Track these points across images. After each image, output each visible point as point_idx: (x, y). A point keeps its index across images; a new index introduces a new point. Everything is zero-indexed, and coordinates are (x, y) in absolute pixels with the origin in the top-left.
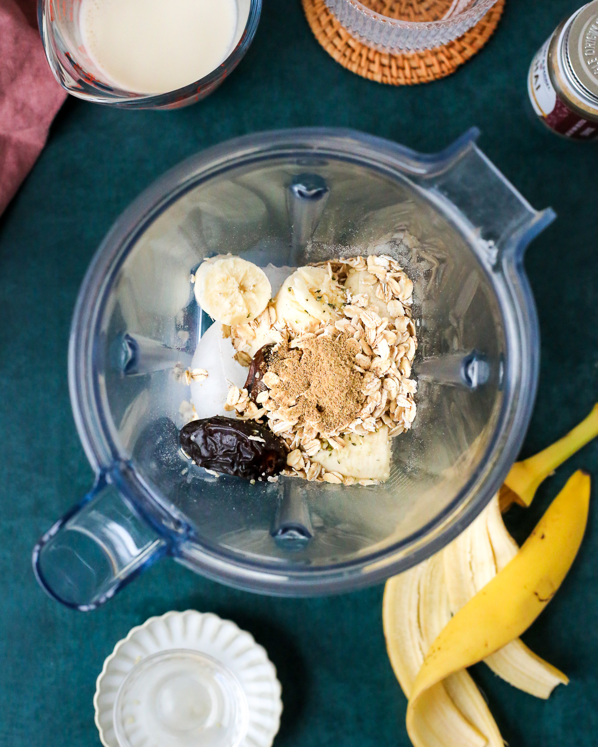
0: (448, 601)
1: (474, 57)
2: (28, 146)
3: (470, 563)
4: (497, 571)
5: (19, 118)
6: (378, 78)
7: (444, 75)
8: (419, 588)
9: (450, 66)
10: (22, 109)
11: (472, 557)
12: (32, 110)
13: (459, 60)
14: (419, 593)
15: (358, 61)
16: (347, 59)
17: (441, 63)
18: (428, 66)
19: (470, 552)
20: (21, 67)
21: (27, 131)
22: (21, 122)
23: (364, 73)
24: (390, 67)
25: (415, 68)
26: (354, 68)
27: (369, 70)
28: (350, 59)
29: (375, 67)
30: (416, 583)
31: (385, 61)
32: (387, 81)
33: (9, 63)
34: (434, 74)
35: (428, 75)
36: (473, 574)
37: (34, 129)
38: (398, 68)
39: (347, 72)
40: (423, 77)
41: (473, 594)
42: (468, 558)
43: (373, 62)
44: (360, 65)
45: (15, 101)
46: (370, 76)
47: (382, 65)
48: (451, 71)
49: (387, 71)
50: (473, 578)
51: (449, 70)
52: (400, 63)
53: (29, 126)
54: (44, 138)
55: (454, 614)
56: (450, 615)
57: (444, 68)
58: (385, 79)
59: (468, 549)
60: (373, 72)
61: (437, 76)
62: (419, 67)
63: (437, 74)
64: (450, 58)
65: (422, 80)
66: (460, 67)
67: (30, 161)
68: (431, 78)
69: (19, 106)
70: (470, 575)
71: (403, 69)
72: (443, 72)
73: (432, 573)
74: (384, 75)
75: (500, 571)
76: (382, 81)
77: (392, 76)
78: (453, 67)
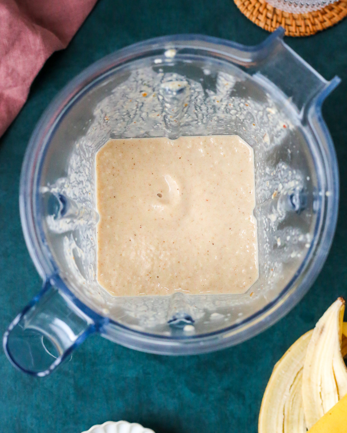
0: (304, 420)
1: (329, 28)
2: (15, 101)
3: (320, 393)
4: (339, 399)
5: (9, 79)
6: (262, 25)
7: (307, 34)
8: (284, 411)
9: (312, 30)
10: (12, 73)
11: (321, 389)
12: (18, 74)
13: (319, 27)
14: (284, 414)
15: (251, 10)
16: (245, 7)
17: (306, 26)
18: (298, 26)
19: (320, 386)
20: (13, 44)
21: (15, 89)
22: (10, 82)
23: (253, 19)
24: (272, 20)
25: (288, 25)
26: (247, 15)
27: (257, 18)
28: (247, 8)
29: (262, 18)
30: (282, 407)
31: (270, 15)
32: (267, 29)
33: (5, 41)
34: (300, 32)
35: (296, 32)
36: (322, 401)
37: (19, 87)
38: (277, 22)
39: (243, 16)
40: (292, 32)
41: (322, 415)
42: (319, 390)
43: (262, 14)
44: (252, 14)
45: (7, 67)
46: (257, 22)
47: (267, 17)
48: (312, 33)
49: (269, 22)
50: (322, 404)
51: (311, 32)
52: (279, 19)
53: (16, 86)
54: (26, 95)
55: (308, 429)
56: (306, 430)
57: (308, 30)
58: (266, 27)
59: (319, 383)
60: (259, 20)
61: (302, 34)
62: (291, 25)
63: (302, 32)
64: (314, 24)
65: (291, 34)
66: (318, 32)
67: (16, 111)
68: (297, 34)
69: (10, 71)
70: (320, 401)
71: (280, 23)
72: (306, 32)
73: (293, 400)
74: (266, 24)
75: (341, 398)
76: (264, 27)
77: (272, 26)
78: (314, 31)
